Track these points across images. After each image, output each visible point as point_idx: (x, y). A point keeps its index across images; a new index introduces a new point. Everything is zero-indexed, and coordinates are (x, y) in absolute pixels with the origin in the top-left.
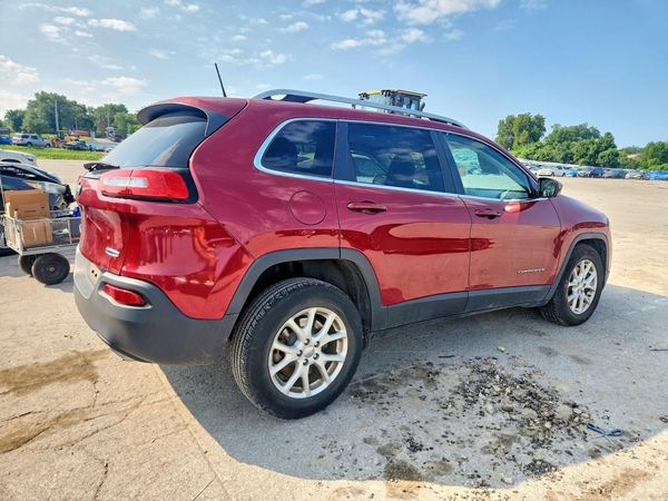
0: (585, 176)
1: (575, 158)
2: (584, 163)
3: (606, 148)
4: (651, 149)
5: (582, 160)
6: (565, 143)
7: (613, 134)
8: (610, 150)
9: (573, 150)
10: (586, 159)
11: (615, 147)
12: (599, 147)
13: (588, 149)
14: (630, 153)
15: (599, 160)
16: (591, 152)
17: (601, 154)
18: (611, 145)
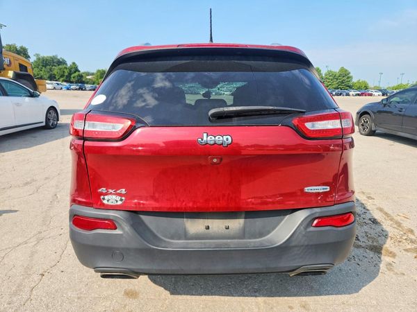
0: (76, 89)
1: (57, 77)
2: (63, 81)
3: (75, 72)
4: (99, 74)
5: (62, 79)
6: (48, 67)
7: (76, 63)
8: (77, 73)
9: (55, 72)
10: (64, 78)
11: (79, 71)
12: (71, 71)
13: (64, 72)
14: (88, 75)
15: (72, 79)
16: (66, 74)
17: (72, 76)
18: (77, 70)
